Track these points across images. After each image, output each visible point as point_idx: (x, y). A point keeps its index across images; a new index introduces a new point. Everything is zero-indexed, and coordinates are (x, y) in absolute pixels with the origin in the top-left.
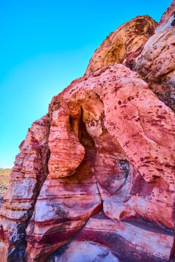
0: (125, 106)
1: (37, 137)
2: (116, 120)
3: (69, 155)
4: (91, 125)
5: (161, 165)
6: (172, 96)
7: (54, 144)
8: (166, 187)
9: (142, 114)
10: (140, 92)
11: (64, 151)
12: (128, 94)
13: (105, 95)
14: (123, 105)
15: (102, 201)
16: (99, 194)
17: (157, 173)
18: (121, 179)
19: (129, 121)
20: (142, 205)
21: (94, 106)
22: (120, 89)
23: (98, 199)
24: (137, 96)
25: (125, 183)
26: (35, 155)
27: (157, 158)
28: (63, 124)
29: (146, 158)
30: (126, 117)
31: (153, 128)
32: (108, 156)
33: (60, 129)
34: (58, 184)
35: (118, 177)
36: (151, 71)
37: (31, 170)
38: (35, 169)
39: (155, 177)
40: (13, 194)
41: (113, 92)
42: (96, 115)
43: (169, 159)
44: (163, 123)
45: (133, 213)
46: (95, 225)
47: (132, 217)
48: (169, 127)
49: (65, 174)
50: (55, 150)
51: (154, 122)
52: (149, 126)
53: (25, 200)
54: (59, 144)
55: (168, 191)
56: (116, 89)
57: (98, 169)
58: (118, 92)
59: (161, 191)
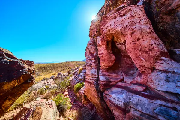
0: (135, 44)
1: (92, 52)
2: (131, 49)
3: (109, 60)
4: (119, 44)
5: (146, 68)
6: (176, 25)
7: (102, 56)
8: (146, 75)
9: (142, 48)
10: (145, 36)
11: (107, 59)
12: (137, 37)
13: (126, 35)
14: (134, 42)
15: (124, 78)
16: (123, 75)
17: (144, 70)
18: (135, 70)
19: (136, 51)
20: (139, 80)
21: (120, 37)
22: (134, 33)
23: (122, 77)
24: (142, 38)
25: (136, 72)
26: (94, 60)
27: (145, 66)
28: (104, 46)
29: (140, 65)
30: (135, 49)
31: (146, 55)
32: (128, 59)
33: (103, 49)
34: (105, 71)
35: (133, 69)
36: (164, 5)
37: (94, 66)
38: (96, 65)
39: (143, 71)
40: (91, 73)
41: (130, 35)
42: (121, 41)
43: (149, 66)
44: (150, 53)
45: (136, 82)
46: (120, 84)
47: (135, 83)
48: (152, 55)
49: (107, 67)
50: (102, 58)
51: (147, 52)
52: (144, 53)
53: (96, 75)
54: (104, 56)
55: (147, 76)
56: (132, 33)
57: (122, 65)
58: (133, 35)
59: (145, 76)
